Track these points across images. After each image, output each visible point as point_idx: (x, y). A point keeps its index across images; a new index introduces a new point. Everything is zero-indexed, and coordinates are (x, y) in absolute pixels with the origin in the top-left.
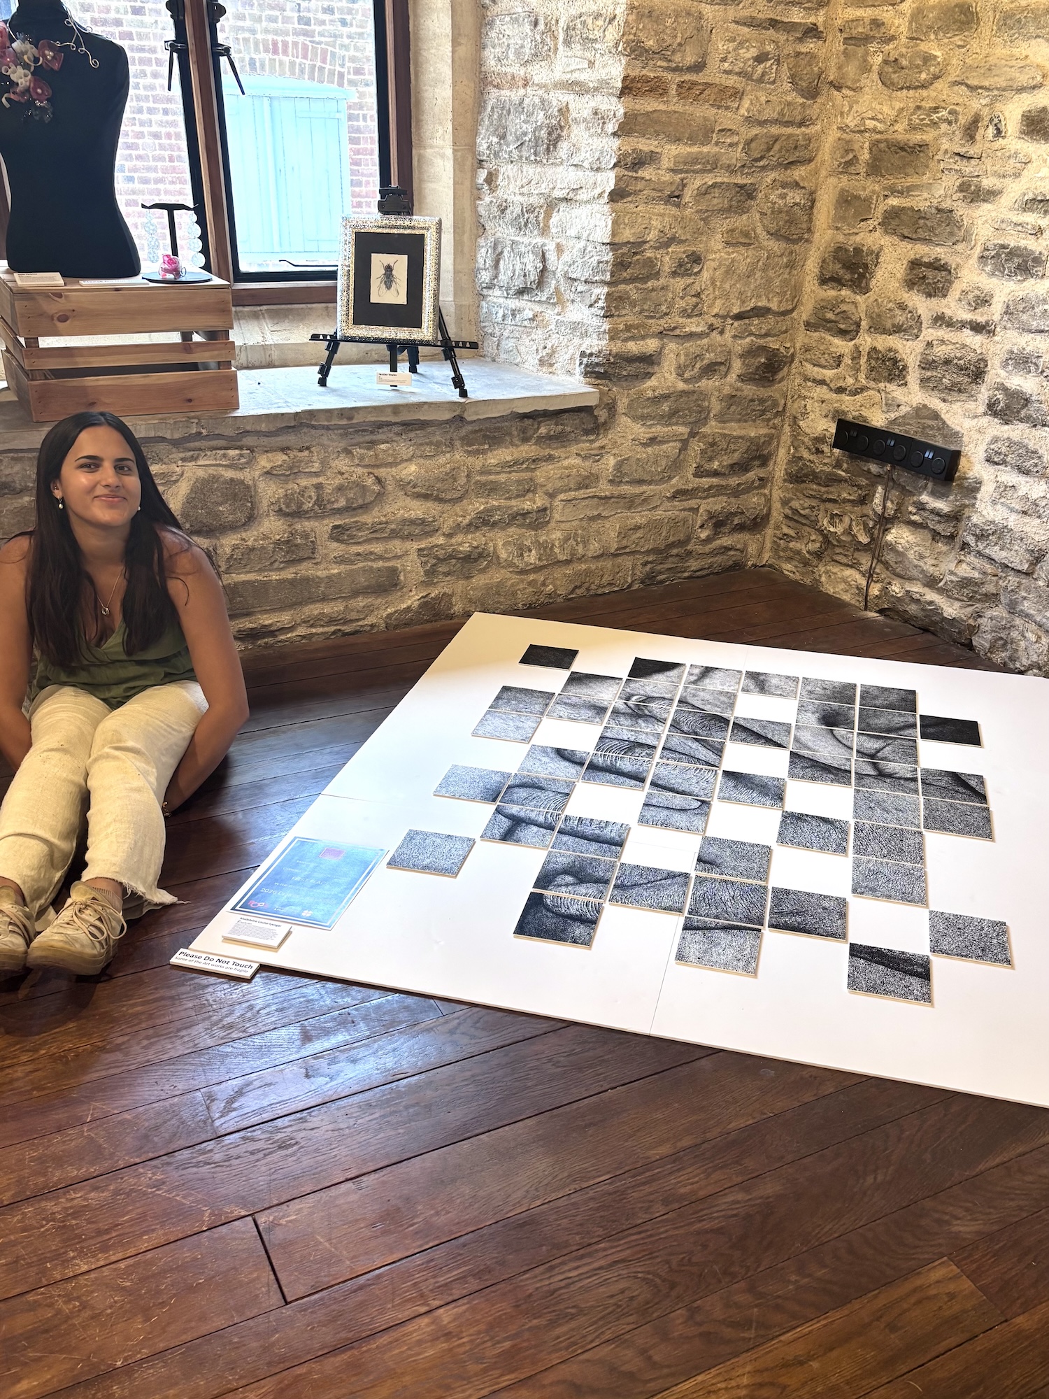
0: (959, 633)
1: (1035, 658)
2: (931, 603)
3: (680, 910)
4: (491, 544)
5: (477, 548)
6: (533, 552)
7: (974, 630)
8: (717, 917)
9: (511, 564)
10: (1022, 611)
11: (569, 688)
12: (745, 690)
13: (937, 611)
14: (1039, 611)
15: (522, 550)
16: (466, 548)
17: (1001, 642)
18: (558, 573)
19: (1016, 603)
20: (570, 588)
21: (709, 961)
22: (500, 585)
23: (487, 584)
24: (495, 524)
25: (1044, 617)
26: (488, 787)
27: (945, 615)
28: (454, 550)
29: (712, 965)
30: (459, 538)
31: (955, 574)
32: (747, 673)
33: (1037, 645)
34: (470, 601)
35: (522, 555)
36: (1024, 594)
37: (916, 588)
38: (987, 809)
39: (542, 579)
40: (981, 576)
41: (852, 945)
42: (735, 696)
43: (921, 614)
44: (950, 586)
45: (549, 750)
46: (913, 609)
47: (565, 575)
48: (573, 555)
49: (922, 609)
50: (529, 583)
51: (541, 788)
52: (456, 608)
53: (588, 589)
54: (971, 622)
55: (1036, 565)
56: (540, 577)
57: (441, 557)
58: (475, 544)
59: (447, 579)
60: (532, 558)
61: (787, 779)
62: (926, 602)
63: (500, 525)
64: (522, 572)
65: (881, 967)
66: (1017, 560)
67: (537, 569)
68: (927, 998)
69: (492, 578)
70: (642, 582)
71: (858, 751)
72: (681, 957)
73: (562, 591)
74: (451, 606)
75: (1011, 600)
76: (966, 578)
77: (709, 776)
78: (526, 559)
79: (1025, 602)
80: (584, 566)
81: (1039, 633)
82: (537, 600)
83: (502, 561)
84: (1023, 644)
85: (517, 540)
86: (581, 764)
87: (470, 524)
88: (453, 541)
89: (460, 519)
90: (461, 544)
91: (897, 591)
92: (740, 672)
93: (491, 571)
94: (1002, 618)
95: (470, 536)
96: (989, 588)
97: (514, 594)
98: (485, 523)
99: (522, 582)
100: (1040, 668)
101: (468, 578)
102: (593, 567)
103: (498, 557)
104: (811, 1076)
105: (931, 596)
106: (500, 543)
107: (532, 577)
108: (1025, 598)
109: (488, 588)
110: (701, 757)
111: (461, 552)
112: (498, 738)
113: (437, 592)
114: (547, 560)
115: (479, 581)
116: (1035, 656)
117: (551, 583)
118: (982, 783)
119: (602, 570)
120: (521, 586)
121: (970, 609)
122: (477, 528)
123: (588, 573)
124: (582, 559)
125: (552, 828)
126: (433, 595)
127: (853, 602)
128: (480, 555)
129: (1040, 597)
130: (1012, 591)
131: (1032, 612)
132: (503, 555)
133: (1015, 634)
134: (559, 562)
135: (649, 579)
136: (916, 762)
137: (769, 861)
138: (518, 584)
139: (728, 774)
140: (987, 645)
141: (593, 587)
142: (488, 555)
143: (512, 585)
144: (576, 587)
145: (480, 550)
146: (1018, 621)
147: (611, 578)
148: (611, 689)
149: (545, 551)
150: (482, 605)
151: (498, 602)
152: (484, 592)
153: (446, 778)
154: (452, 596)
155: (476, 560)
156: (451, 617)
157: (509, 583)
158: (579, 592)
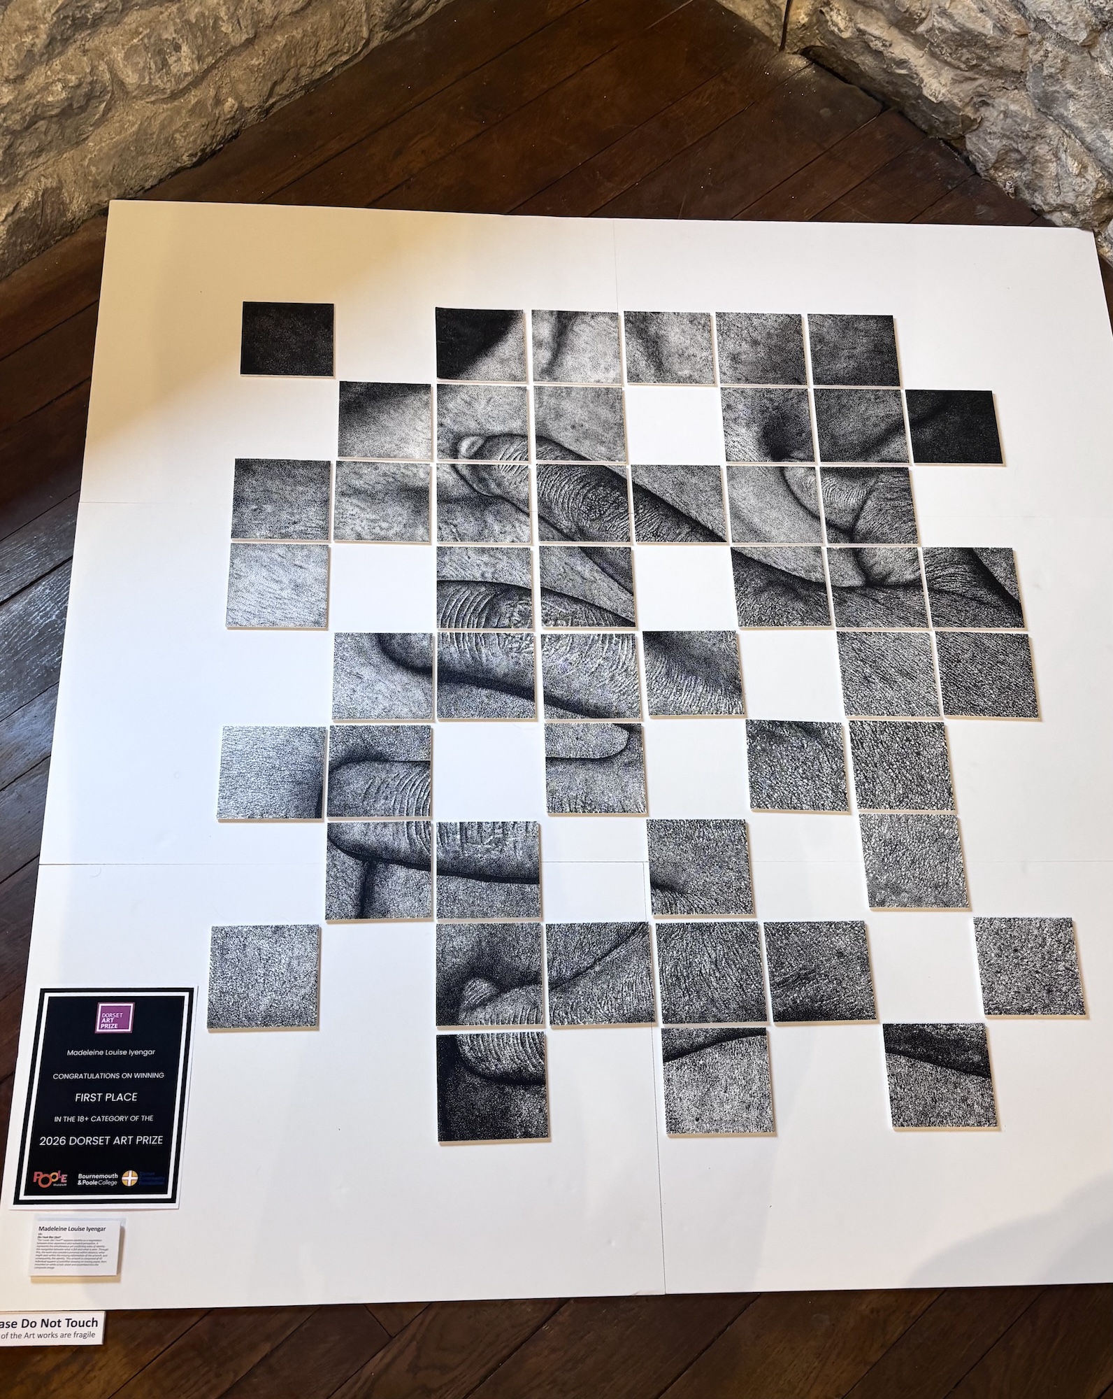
0: (946, 123)
1: (1070, 198)
2: (902, 63)
3: (650, 1018)
4: (103, 67)
5: (78, 86)
6: (185, 48)
7: (970, 125)
8: (703, 1018)
9: (150, 90)
10: (1062, 117)
11: (352, 439)
12: (635, 378)
13: (912, 80)
14: (1093, 124)
15: (161, 53)
16: (58, 94)
17: (1015, 156)
18: (237, 69)
19: (1054, 100)
20: (266, 89)
21: (712, 1120)
22: (142, 135)
23: (116, 145)
24: (98, 21)
25: (1100, 137)
26: (299, 777)
27: (926, 92)
28: (37, 105)
29: (715, 1128)
30: (38, 77)
31: (950, 17)
32: (627, 314)
33: (1079, 180)
34: (96, 185)
35: (165, 64)
36: (1070, 87)
37: (877, 29)
38: (1024, 641)
39: (212, 92)
40: (997, 34)
41: (887, 1027)
42: (619, 397)
43: (880, 77)
44: (938, 38)
45: (367, 644)
46: (867, 62)
47: (251, 70)
48: (255, 24)
49: (885, 71)
50: (192, 112)
51: (381, 758)
52: (74, 207)
53: (296, 79)
54: (969, 111)
55: (1100, 32)
56: (206, 92)
57: (18, 127)
58: (73, 79)
59: (41, 160)
60: (184, 62)
61: (739, 631)
62: (893, 60)
63: (109, 18)
64: (174, 96)
65: (928, 1066)
66: (1069, 21)
67: (199, 80)
68: (989, 1118)
69: (122, 128)
70: (388, 27)
71: (828, 523)
72: (674, 1126)
73: (252, 101)
74: (62, 208)
75: (1045, 93)
76: (969, 32)
77: (624, 651)
78: (174, 69)
79: (1071, 103)
80: (281, 39)
81: (1086, 159)
82: (213, 137)
83: (130, 88)
84: (1053, 168)
85: (149, 37)
86: (425, 671)
87: (52, 41)
88: (29, 85)
89: (28, 39)
90: (46, 88)
91: (842, 25)
92: (614, 316)
93: (116, 115)
94: (1025, 119)
95: (57, 64)
96: (1009, 60)
97: (170, 141)
98: (79, 24)
99: (179, 113)
100: (1075, 213)
101: (80, 142)
102: (297, 34)
103: (122, 84)
104: (872, 1311)
105: (903, 49)
106: (118, 55)
107: (193, 98)
108: (1071, 96)
109: (121, 152)
110: (604, 602)
111: (51, 105)
112: (273, 626)
113: (30, 194)
114: (213, 53)
115: (100, 142)
116: (1071, 194)
117: (229, 95)
118: (1012, 569)
119: (314, 33)
120: (178, 123)
121: (969, 87)
122: (66, 41)
123: (292, 49)
124: (275, 25)
125: (424, 865)
126: (25, 203)
127: (759, 24)
128: (89, 97)
129: (1099, 96)
130: (1051, 76)
131: (1080, 124)
132: (131, 78)
133: (1042, 150)
134: (234, 48)
135: (398, 16)
136: (913, 534)
137: (748, 860)
138: (171, 120)
139: (653, 638)
140: (992, 157)
141: (304, 71)
142: (104, 91)
143: (163, 127)
144: (275, 84)
145: (85, 89)
146: (1051, 130)
147: (333, 42)
148: (420, 425)
149: (204, 36)
150: (119, 185)
151: (146, 167)
152: (116, 160)
153: (226, 766)
154: (60, 188)
155: (83, 109)
156: (70, 229)
157: (156, 125)
158: (281, 89)
